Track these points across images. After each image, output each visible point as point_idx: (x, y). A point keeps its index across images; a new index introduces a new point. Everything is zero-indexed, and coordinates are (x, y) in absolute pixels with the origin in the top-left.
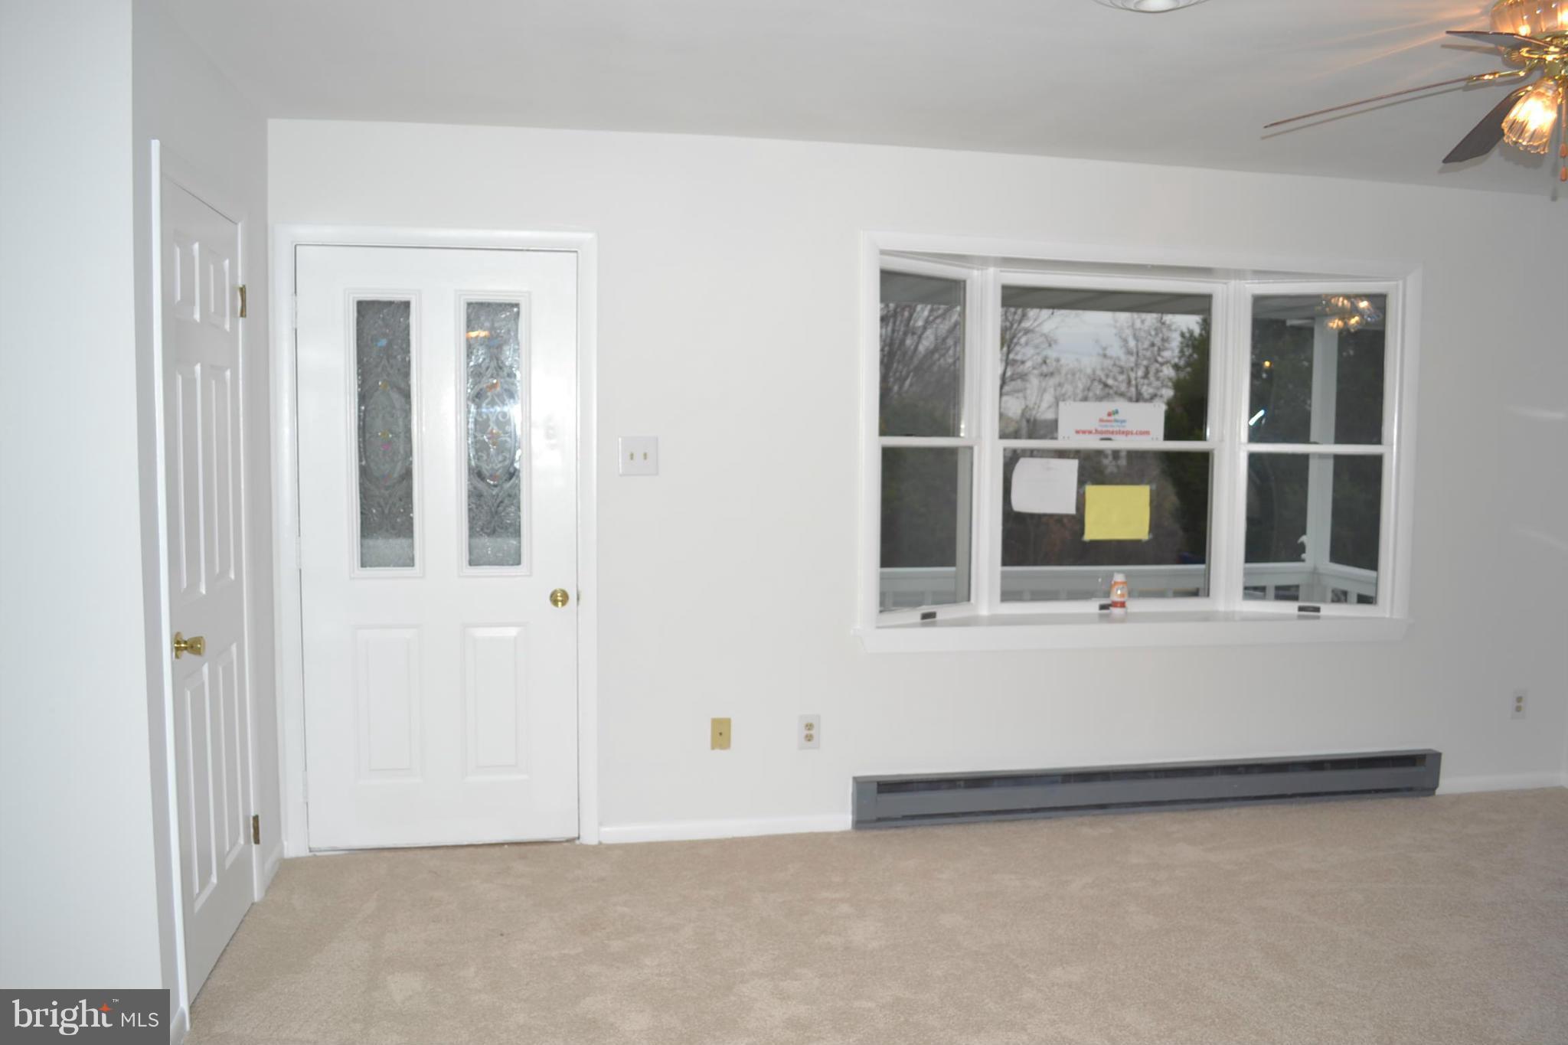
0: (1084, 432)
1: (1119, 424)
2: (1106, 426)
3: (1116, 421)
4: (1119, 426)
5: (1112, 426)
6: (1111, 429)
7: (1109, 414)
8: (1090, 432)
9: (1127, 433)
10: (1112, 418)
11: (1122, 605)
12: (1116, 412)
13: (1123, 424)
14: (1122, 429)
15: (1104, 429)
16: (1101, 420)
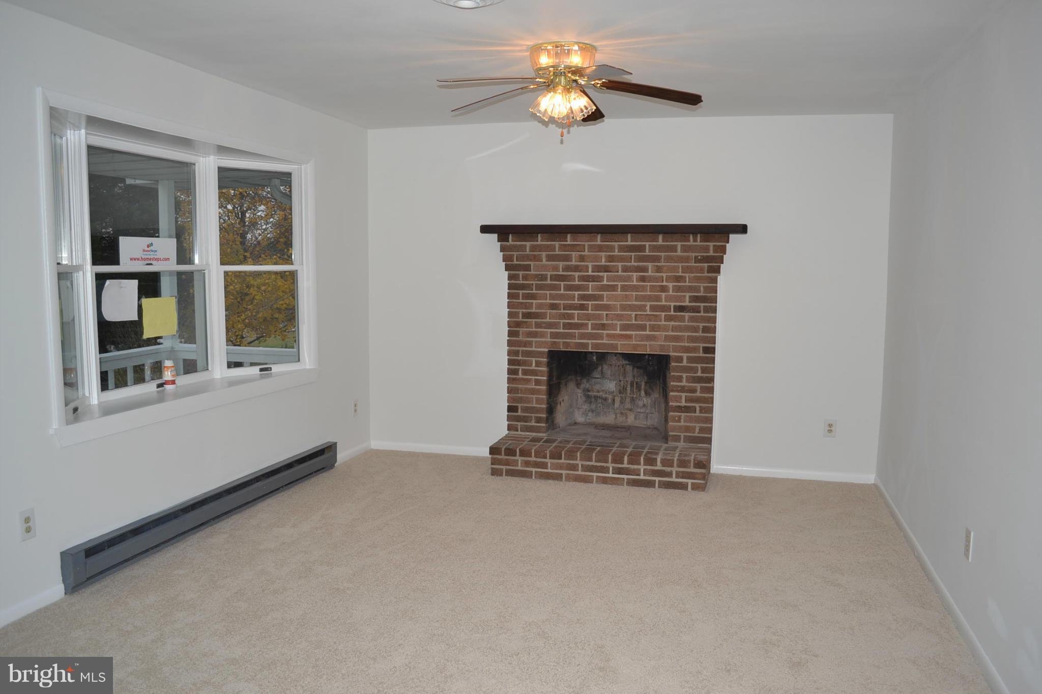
0: (135, 259)
1: (153, 253)
2: (147, 255)
3: (152, 251)
4: (153, 255)
5: (150, 255)
6: (149, 257)
7: (148, 246)
8: (138, 259)
9: (158, 260)
10: (150, 248)
11: (173, 382)
12: (152, 244)
13: (156, 253)
14: (156, 257)
15: (146, 257)
16: (144, 251)
